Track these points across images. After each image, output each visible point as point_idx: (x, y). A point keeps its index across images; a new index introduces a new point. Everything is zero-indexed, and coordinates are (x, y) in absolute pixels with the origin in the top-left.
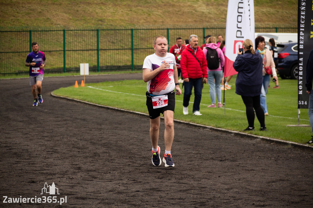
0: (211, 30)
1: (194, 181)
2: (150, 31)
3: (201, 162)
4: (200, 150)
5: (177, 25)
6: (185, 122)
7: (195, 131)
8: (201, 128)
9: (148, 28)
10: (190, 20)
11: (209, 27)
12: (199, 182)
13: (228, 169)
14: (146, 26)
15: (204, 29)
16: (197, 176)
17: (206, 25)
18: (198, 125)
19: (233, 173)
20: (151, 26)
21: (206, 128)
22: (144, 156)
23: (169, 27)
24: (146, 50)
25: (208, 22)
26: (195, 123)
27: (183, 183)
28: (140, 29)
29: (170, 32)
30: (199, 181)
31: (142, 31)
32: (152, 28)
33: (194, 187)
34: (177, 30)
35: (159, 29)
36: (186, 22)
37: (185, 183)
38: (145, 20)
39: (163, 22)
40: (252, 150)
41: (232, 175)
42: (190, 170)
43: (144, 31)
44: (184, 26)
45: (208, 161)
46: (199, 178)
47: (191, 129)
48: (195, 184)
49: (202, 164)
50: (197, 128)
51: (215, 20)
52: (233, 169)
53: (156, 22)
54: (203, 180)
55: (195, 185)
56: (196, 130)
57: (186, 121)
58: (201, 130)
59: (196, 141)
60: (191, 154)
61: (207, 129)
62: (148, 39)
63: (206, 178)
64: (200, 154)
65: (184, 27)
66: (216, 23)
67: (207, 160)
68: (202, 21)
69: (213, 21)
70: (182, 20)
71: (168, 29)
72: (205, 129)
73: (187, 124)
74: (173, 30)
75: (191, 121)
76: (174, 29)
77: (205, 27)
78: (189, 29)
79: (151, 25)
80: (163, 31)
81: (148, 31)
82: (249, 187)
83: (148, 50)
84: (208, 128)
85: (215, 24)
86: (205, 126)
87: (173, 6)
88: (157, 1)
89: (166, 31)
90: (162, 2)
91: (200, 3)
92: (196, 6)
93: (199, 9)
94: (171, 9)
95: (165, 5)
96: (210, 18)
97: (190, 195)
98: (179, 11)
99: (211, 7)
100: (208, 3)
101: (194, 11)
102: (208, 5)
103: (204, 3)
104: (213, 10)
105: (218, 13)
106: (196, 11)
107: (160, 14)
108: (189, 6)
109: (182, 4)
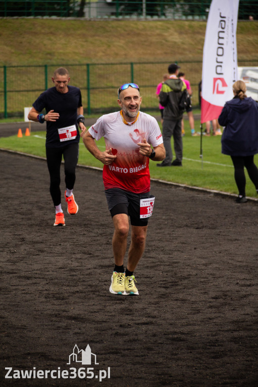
0: (185, 64)
1: (164, 254)
2: (110, 66)
3: (172, 230)
4: (171, 214)
5: (144, 58)
7: (165, 191)
8: (173, 187)
9: (108, 62)
10: (159, 52)
11: (182, 60)
12: (171, 256)
13: (206, 239)
14: (105, 60)
16: (167, 248)
17: (178, 57)
18: (169, 183)
19: (212, 244)
20: (112, 60)
21: (179, 186)
22: (103, 223)
23: (133, 60)
24: (106, 89)
25: (181, 54)
26: (165, 180)
27: (151, 257)
28: (98, 64)
29: (135, 67)
30: (170, 254)
31: (100, 66)
32: (113, 62)
33: (164, 262)
34: (144, 65)
35: (121, 64)
36: (154, 54)
37: (152, 258)
38: (104, 52)
39: (126, 55)
40: (236, 214)
41: (211, 246)
42: (159, 240)
43: (102, 66)
44: (151, 59)
45: (181, 229)
46: (170, 250)
47: (160, 188)
48: (165, 257)
49: (173, 232)
50: (168, 186)
51: (190, 52)
52: (212, 239)
53: (117, 54)
54: (175, 253)
55: (165, 260)
56: (167, 189)
57: (154, 178)
58: (173, 189)
59: (167, 203)
60: (160, 220)
61: (180, 188)
62: (108, 75)
63: (179, 251)
64: (172, 220)
65: (152, 61)
66: (191, 56)
67: (180, 227)
68: (174, 53)
69: (187, 52)
70: (149, 52)
71: (132, 64)
72: (178, 188)
74: (138, 65)
75: (160, 178)
76: (140, 63)
77: (178, 61)
78: (158, 63)
80: (126, 66)
81: (107, 66)
82: (232, 262)
83: (108, 89)
84: (182, 187)
86: (177, 184)
87: (138, 35)
88: (119, 29)
89: (129, 66)
90: (125, 30)
91: (171, 31)
92: (166, 34)
93: (170, 38)
94: (135, 39)
95: (128, 34)
96: (184, 49)
97: (158, 272)
98: (145, 41)
99: (185, 36)
100: (181, 31)
101: (164, 41)
102: (181, 33)
103: (176, 31)
104: (187, 39)
105: (193, 43)
106: (167, 41)
107: (121, 44)
108: (159, 35)
109: (149, 33)
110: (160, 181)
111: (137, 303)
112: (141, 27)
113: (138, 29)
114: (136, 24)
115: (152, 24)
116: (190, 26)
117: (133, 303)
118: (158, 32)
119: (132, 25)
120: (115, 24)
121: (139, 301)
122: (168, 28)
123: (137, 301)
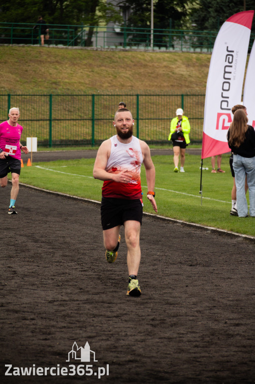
0: (191, 97)
1: (155, 291)
2: (116, 97)
3: (166, 266)
4: (166, 251)
5: (150, 90)
6: (152, 215)
7: (162, 227)
8: (171, 223)
9: (113, 94)
10: (165, 84)
11: (189, 94)
13: (199, 276)
14: (111, 91)
15: (182, 96)
17: (185, 90)
18: (167, 218)
19: (205, 282)
21: (177, 222)
23: (139, 93)
24: (110, 121)
25: (188, 87)
26: (162, 216)
28: (104, 95)
29: (141, 99)
31: (105, 97)
32: (118, 93)
33: (154, 299)
34: (150, 97)
35: (127, 95)
36: (160, 86)
38: (110, 83)
39: (132, 86)
40: (231, 251)
41: (203, 284)
42: (151, 277)
43: (108, 97)
44: (158, 91)
45: (175, 266)
46: (162, 287)
47: (158, 223)
48: (156, 295)
49: (167, 269)
51: (197, 85)
52: (205, 276)
53: (123, 86)
54: (166, 291)
55: (156, 297)
56: (164, 225)
57: (152, 213)
58: (171, 225)
60: (154, 256)
61: (178, 224)
62: (113, 107)
63: (170, 288)
64: (166, 256)
65: (158, 93)
67: (174, 264)
68: (181, 86)
69: (195, 86)
70: (156, 84)
71: (137, 95)
72: (175, 224)
73: (153, 217)
74: (144, 97)
75: (158, 214)
76: (145, 95)
77: (184, 94)
78: (164, 95)
79: (117, 90)
80: (131, 97)
81: (113, 97)
82: (223, 300)
85: (197, 89)
86: (175, 220)
87: (145, 66)
88: (126, 60)
89: (135, 97)
90: (132, 61)
91: (178, 63)
92: (173, 66)
93: (177, 71)
94: (142, 70)
95: (135, 65)
96: (191, 82)
97: (148, 309)
98: (152, 73)
99: (192, 68)
100: (189, 63)
101: (170, 74)
102: (188, 66)
103: (183, 64)
104: (194, 72)
105: (200, 76)
106: (173, 73)
107: (128, 76)
108: (165, 67)
109: (156, 64)
110: (158, 216)
111: (123, 340)
112: (148, 58)
113: (145, 60)
114: (143, 55)
115: (159, 55)
116: (198, 59)
117: (120, 340)
118: (165, 64)
119: (139, 56)
120: (122, 54)
121: (125, 338)
122: (176, 60)
123: (123, 338)
